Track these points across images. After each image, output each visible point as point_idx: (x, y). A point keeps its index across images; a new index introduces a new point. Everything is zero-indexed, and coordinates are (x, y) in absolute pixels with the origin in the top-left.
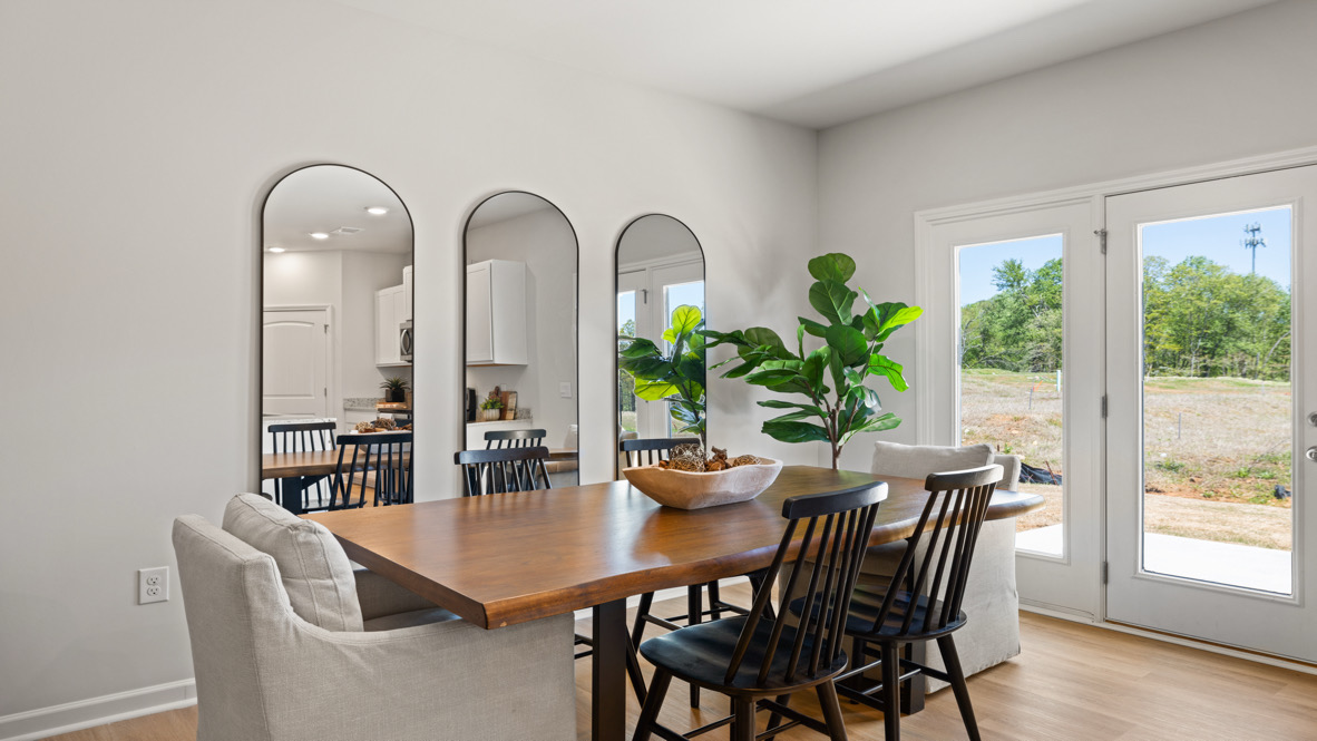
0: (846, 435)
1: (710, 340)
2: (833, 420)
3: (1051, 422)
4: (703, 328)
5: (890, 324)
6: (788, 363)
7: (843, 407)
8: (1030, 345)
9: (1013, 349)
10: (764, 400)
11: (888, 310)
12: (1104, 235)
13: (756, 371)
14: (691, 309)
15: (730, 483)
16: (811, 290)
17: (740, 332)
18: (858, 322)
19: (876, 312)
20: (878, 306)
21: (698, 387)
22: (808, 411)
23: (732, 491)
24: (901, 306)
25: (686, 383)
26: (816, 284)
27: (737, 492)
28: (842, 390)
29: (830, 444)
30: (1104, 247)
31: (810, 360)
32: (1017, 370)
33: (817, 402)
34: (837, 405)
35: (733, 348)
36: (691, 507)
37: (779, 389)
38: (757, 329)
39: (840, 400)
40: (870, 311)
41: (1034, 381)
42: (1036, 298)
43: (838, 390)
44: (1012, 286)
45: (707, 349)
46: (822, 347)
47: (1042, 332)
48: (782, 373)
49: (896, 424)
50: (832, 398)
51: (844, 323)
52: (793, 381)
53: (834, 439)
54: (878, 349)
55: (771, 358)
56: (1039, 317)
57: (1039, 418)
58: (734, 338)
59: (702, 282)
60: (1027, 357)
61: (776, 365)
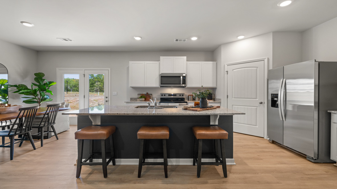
0: (42, 102)
1: (9, 86)
2: (39, 100)
3: (94, 100)
4: (7, 84)
5: (50, 85)
6: (28, 90)
7: (41, 98)
8: (95, 88)
9: (92, 88)
10: (23, 97)
11: (50, 83)
12: (84, 75)
13: (21, 92)
14: (4, 80)
15: (11, 109)
16: (35, 78)
17: (16, 85)
18: (45, 84)
19: (48, 83)
20: (48, 82)
21: (7, 95)
22: (34, 98)
23: (12, 110)
24: (53, 82)
25: (3, 94)
26: (36, 77)
27: (13, 110)
28: (41, 95)
29: (38, 104)
30: (84, 76)
31: (34, 90)
32: (93, 92)
33: (35, 97)
34: (40, 98)
35: (16, 88)
36: (2, 113)
37: (27, 95)
38: (21, 85)
39: (41, 96)
40: (47, 83)
41: (95, 94)
42: (96, 80)
43: (40, 95)
44: (92, 77)
45: (9, 88)
46: (37, 88)
47: (97, 86)
48: (27, 92)
49: (52, 100)
50: (39, 96)
51: (42, 84)
52: (30, 94)
53: (39, 103)
54: (48, 89)
55: (24, 90)
56: (96, 83)
57: (92, 100)
58: (15, 86)
59: (7, 74)
60: (95, 90)
61: (25, 91)
